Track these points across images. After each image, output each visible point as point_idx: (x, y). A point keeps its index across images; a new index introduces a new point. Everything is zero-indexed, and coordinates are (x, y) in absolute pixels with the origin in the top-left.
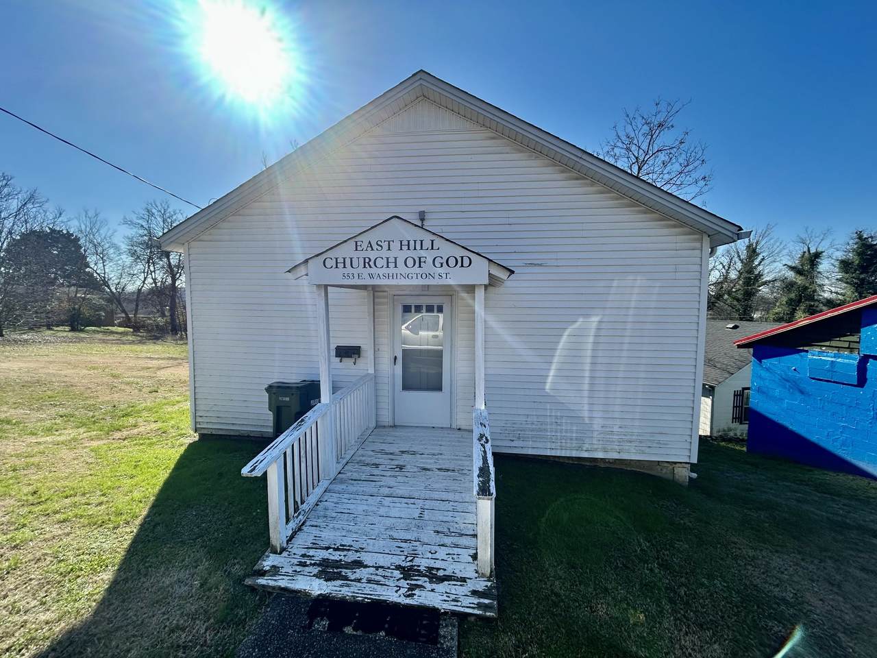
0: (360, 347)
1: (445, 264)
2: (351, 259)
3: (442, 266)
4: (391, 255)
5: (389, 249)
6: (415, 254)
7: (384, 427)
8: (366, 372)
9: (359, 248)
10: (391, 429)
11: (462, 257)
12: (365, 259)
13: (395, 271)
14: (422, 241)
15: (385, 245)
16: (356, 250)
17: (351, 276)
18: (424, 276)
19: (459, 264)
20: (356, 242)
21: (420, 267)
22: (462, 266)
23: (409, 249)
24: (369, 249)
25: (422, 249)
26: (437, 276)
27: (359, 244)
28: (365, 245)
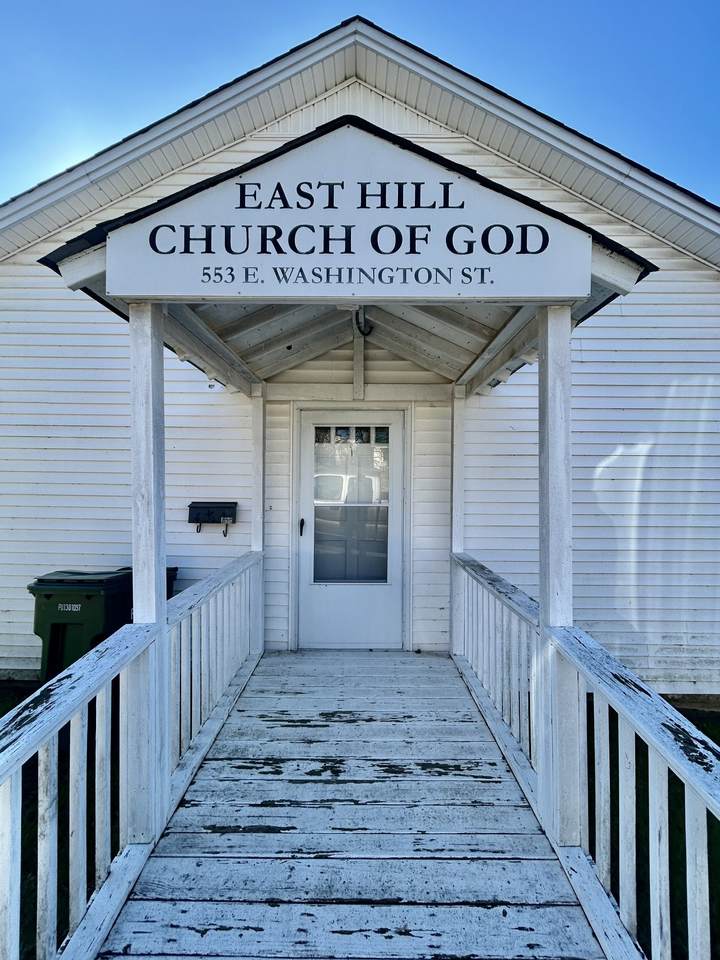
0: (236, 503)
1: (478, 246)
2: (228, 230)
3: (470, 250)
4: (337, 221)
5: (331, 205)
6: (403, 219)
7: (279, 652)
8: (245, 550)
9: (249, 201)
10: (292, 658)
11: (524, 229)
12: (264, 230)
13: (346, 261)
14: (418, 186)
15: (322, 196)
16: (242, 205)
17: (225, 273)
18: (423, 276)
19: (517, 245)
20: (243, 187)
21: (413, 250)
22: (524, 250)
23: (383, 205)
24: (278, 203)
25: (418, 205)
26: (457, 277)
27: (249, 190)
28: (265, 195)
